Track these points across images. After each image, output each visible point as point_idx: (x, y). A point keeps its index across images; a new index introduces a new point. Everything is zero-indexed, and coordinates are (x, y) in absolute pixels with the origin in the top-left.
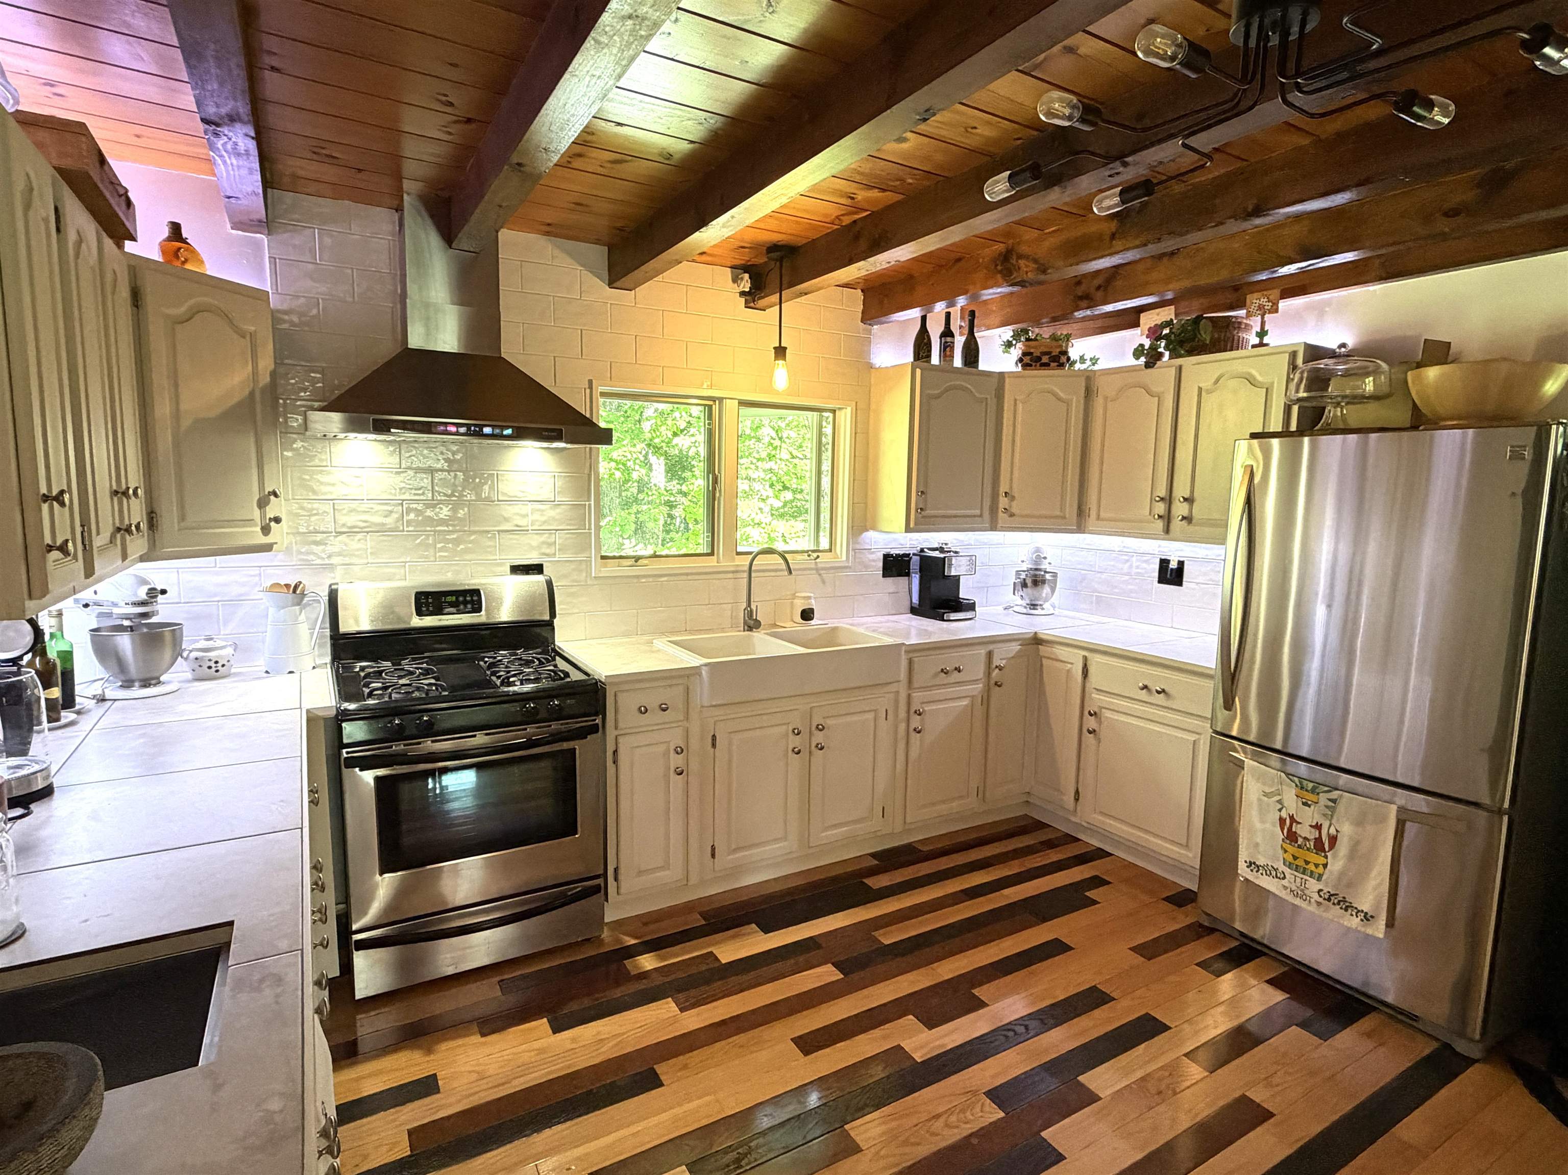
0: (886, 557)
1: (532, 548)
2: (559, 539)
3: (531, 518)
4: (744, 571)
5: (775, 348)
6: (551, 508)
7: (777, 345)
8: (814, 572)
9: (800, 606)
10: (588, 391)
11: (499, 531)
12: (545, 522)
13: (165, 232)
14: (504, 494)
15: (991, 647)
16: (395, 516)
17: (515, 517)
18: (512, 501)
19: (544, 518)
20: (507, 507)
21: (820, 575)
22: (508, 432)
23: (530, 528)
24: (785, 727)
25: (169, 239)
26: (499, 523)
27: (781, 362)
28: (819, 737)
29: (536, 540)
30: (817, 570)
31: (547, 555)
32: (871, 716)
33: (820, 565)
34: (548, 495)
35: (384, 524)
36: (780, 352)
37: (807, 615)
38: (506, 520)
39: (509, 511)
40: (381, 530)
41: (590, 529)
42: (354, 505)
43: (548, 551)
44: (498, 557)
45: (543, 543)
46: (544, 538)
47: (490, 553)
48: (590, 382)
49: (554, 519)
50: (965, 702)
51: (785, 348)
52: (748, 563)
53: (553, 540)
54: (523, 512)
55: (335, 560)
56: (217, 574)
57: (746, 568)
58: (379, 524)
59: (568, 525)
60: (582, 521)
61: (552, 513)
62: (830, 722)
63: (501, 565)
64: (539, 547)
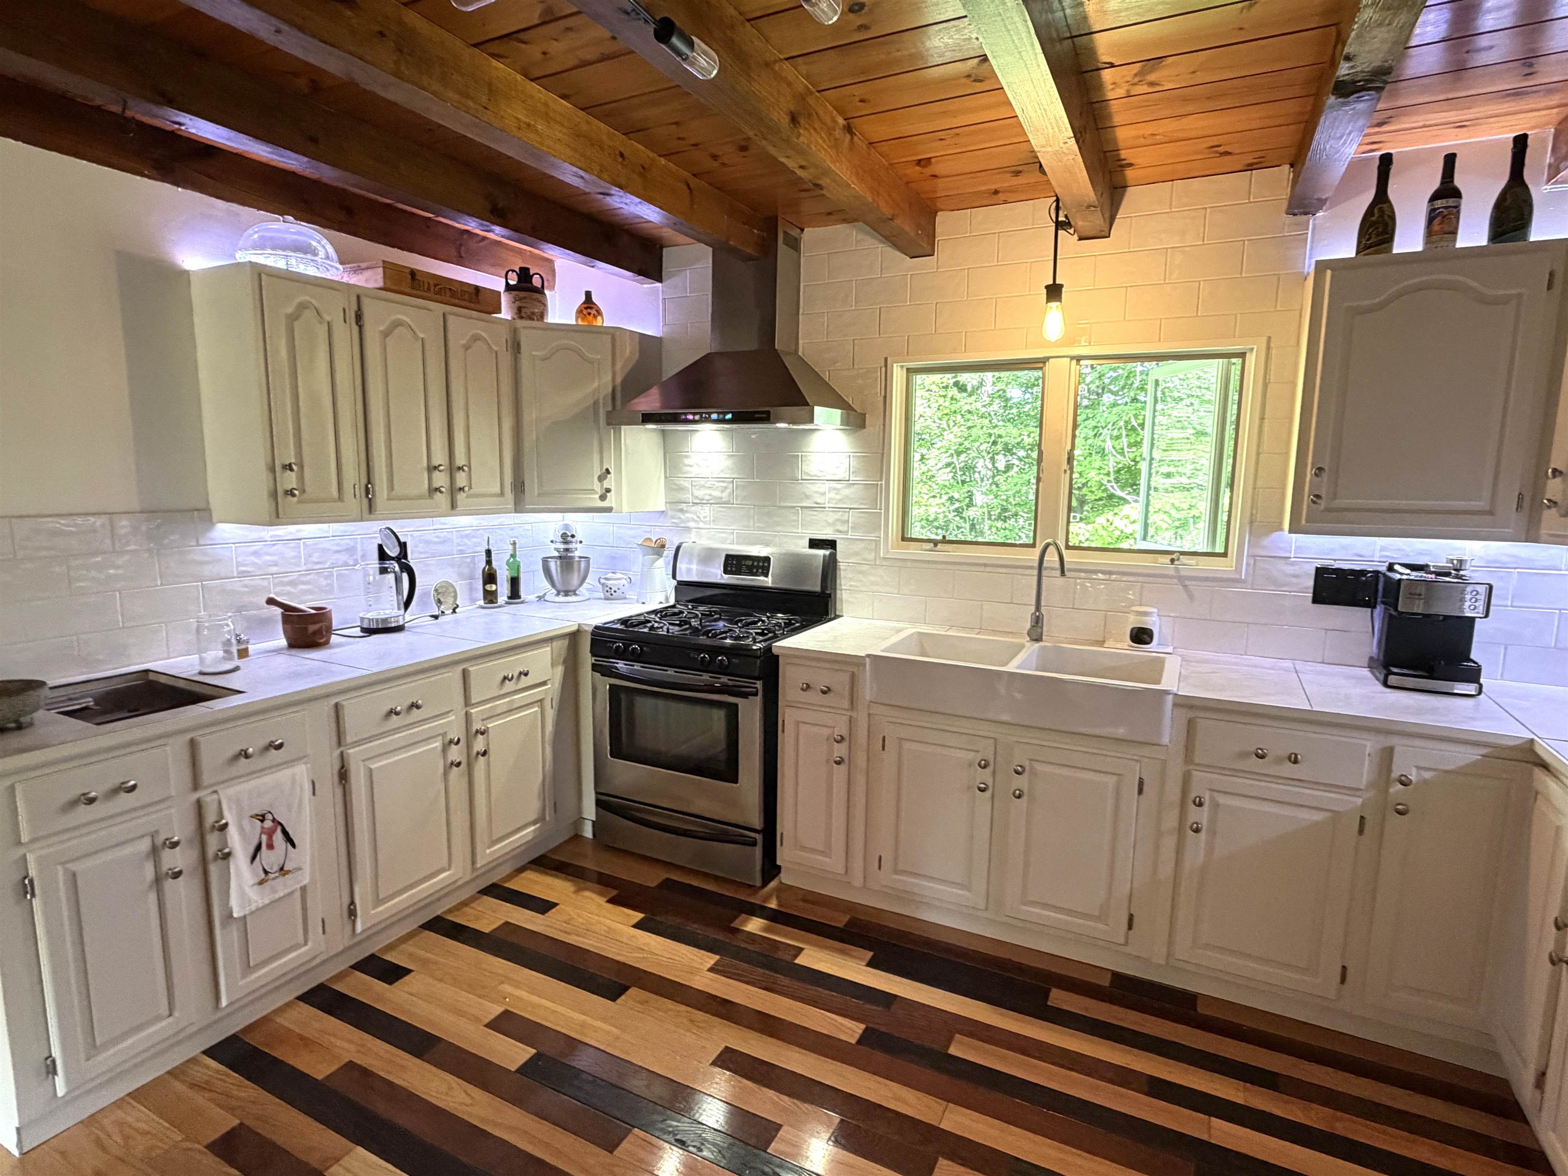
0: (1320, 572)
1: (829, 524)
2: (852, 517)
3: (828, 496)
4: (1032, 568)
5: (1047, 287)
6: (845, 488)
7: (1051, 282)
8: (1176, 581)
9: (1133, 622)
10: (883, 369)
11: (802, 507)
12: (840, 500)
13: (583, 298)
14: (808, 474)
15: (1394, 741)
16: (728, 491)
17: (815, 495)
18: (815, 480)
19: (839, 497)
20: (809, 486)
21: (1185, 586)
22: (729, 416)
23: (827, 505)
24: (973, 754)
25: (584, 303)
26: (802, 500)
27: (1054, 305)
28: (1021, 782)
29: (832, 517)
30: (1181, 579)
31: (840, 532)
32: (1111, 780)
33: (1183, 573)
34: (842, 474)
35: (721, 498)
36: (1054, 291)
37: (1141, 636)
38: (808, 497)
39: (811, 488)
40: (719, 502)
41: (880, 509)
42: (702, 482)
43: (841, 528)
44: (800, 531)
45: (838, 520)
46: (838, 516)
47: (793, 526)
48: (886, 359)
49: (847, 497)
50: (1318, 816)
51: (1061, 286)
52: (1037, 558)
53: (846, 518)
54: (822, 490)
55: (692, 524)
56: (630, 529)
57: (1036, 564)
58: (716, 498)
59: (862, 504)
60: (874, 503)
61: (847, 492)
62: (1039, 767)
63: (801, 538)
64: (834, 524)
